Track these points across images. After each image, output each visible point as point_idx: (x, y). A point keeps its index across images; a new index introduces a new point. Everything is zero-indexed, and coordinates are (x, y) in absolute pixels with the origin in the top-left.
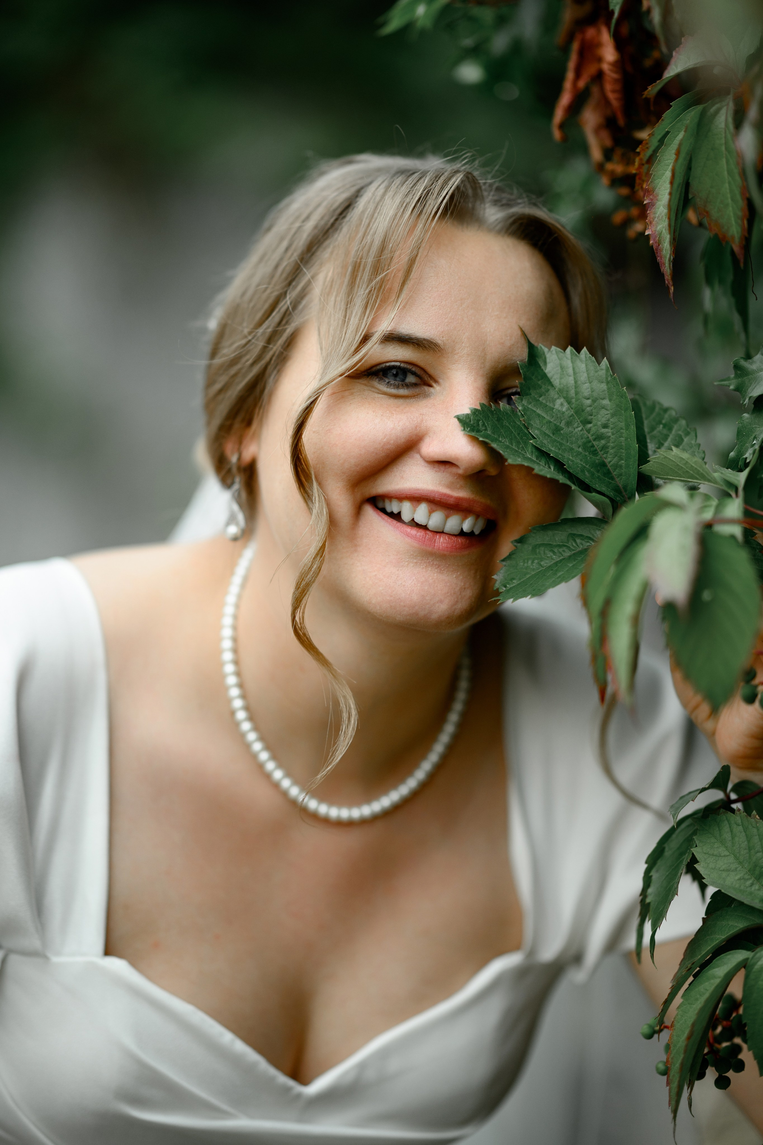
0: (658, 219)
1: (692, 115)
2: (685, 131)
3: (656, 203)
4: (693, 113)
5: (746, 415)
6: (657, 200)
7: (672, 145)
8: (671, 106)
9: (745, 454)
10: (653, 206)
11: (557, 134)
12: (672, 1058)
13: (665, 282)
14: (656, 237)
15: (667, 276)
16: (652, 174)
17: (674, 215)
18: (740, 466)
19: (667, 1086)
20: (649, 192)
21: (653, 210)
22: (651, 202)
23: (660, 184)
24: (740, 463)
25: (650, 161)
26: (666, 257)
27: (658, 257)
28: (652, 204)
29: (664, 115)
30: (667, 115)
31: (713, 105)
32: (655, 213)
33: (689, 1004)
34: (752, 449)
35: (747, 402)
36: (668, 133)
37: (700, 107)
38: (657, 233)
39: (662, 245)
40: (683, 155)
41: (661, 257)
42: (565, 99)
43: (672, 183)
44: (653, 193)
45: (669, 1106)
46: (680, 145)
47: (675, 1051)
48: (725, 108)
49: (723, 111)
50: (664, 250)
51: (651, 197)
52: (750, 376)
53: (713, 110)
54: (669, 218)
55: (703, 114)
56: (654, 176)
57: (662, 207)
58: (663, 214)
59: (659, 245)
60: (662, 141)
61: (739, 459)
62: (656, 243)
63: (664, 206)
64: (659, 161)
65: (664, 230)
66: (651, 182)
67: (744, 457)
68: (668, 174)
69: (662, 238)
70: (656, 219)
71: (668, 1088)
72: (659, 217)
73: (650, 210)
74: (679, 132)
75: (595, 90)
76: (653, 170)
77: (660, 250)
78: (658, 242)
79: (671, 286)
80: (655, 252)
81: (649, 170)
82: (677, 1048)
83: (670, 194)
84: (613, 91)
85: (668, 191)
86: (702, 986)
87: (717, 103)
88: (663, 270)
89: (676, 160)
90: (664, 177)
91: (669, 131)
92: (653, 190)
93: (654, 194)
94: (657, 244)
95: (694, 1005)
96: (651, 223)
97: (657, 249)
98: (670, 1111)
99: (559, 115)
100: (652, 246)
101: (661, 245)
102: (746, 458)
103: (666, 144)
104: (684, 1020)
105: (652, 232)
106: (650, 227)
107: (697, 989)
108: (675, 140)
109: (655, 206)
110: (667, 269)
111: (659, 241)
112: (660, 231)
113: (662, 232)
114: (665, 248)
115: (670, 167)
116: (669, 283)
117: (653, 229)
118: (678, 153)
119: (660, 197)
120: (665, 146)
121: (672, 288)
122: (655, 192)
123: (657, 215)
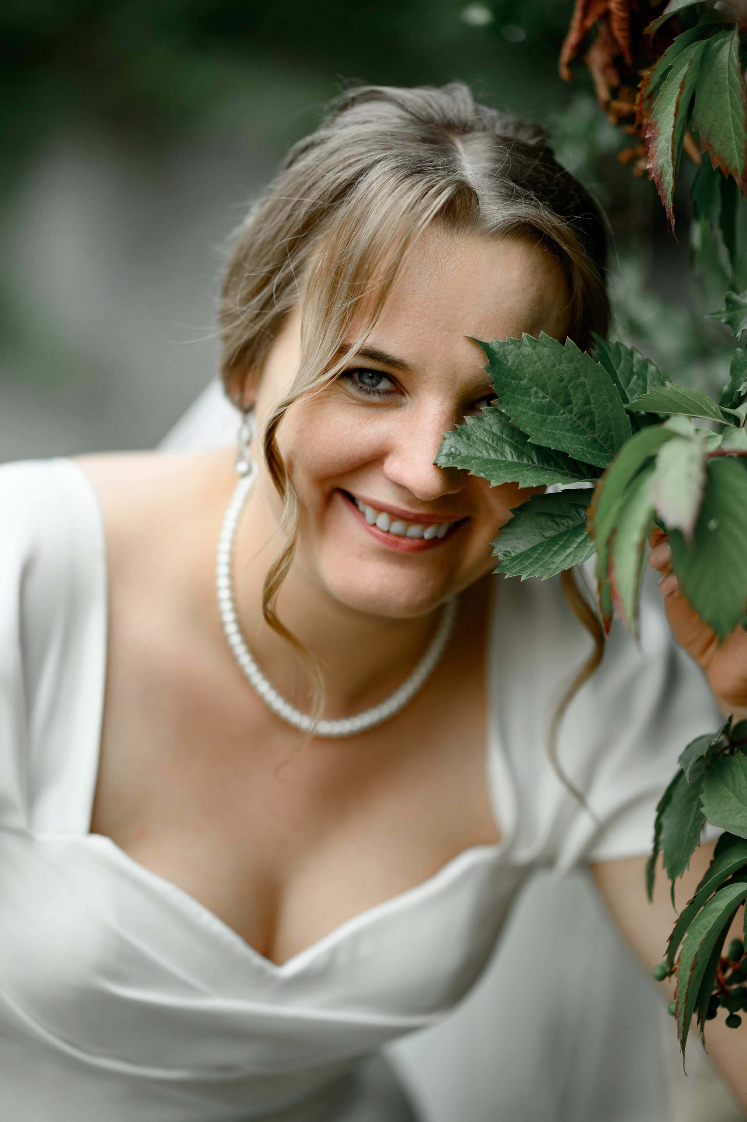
0: (659, 153)
1: (695, 50)
2: (689, 65)
3: (658, 137)
4: (696, 48)
5: (739, 349)
6: (659, 134)
7: (675, 80)
8: (674, 42)
9: (739, 388)
11: (564, 72)
12: (680, 992)
13: (666, 215)
14: (657, 170)
15: (669, 209)
16: (654, 108)
17: (677, 148)
18: (734, 400)
19: (676, 1019)
20: (651, 126)
21: (655, 144)
22: (653, 136)
23: (662, 118)
24: (734, 397)
25: (652, 96)
26: (667, 190)
27: (659, 190)
28: (653, 139)
29: (666, 51)
30: (670, 50)
31: (717, 40)
32: (656, 147)
33: (694, 938)
34: (745, 382)
35: (739, 335)
36: (670, 68)
37: (704, 42)
38: (658, 166)
39: (664, 179)
40: (687, 89)
41: (662, 191)
42: (573, 38)
43: (676, 116)
44: (655, 127)
45: (678, 1039)
46: (685, 78)
47: (682, 984)
48: (729, 42)
49: (727, 46)
51: (653, 131)
52: (743, 310)
53: (716, 44)
54: (672, 151)
55: (707, 48)
56: (656, 110)
57: (663, 141)
58: (665, 148)
59: (660, 179)
60: (664, 77)
61: (733, 393)
62: (657, 176)
63: (667, 140)
64: (662, 96)
65: (665, 163)
66: (654, 116)
67: (739, 391)
68: (672, 109)
69: (664, 172)
70: (658, 153)
71: (677, 1021)
72: (661, 150)
73: (652, 144)
74: (682, 66)
75: (602, 28)
76: (655, 104)
77: (661, 183)
78: (659, 175)
79: (673, 219)
80: (656, 185)
81: (650, 105)
82: (684, 981)
83: (674, 127)
84: (621, 30)
85: (672, 124)
86: (706, 919)
87: (721, 38)
88: (664, 203)
89: (680, 93)
90: (666, 111)
91: (672, 65)
92: (656, 124)
93: (656, 128)
94: (659, 178)
95: (698, 938)
96: (652, 157)
97: (658, 183)
98: (679, 1043)
99: (566, 53)
100: (653, 180)
101: (662, 179)
102: (740, 392)
103: (668, 78)
104: (689, 954)
105: (654, 166)
106: (651, 161)
107: (700, 923)
108: (678, 75)
109: (656, 140)
110: (668, 202)
111: (660, 175)
112: (662, 165)
113: (663, 166)
114: (666, 181)
115: (674, 101)
116: (671, 216)
117: (655, 163)
118: (682, 87)
119: (662, 131)
120: (667, 80)
121: (674, 221)
122: (657, 126)
123: (659, 149)
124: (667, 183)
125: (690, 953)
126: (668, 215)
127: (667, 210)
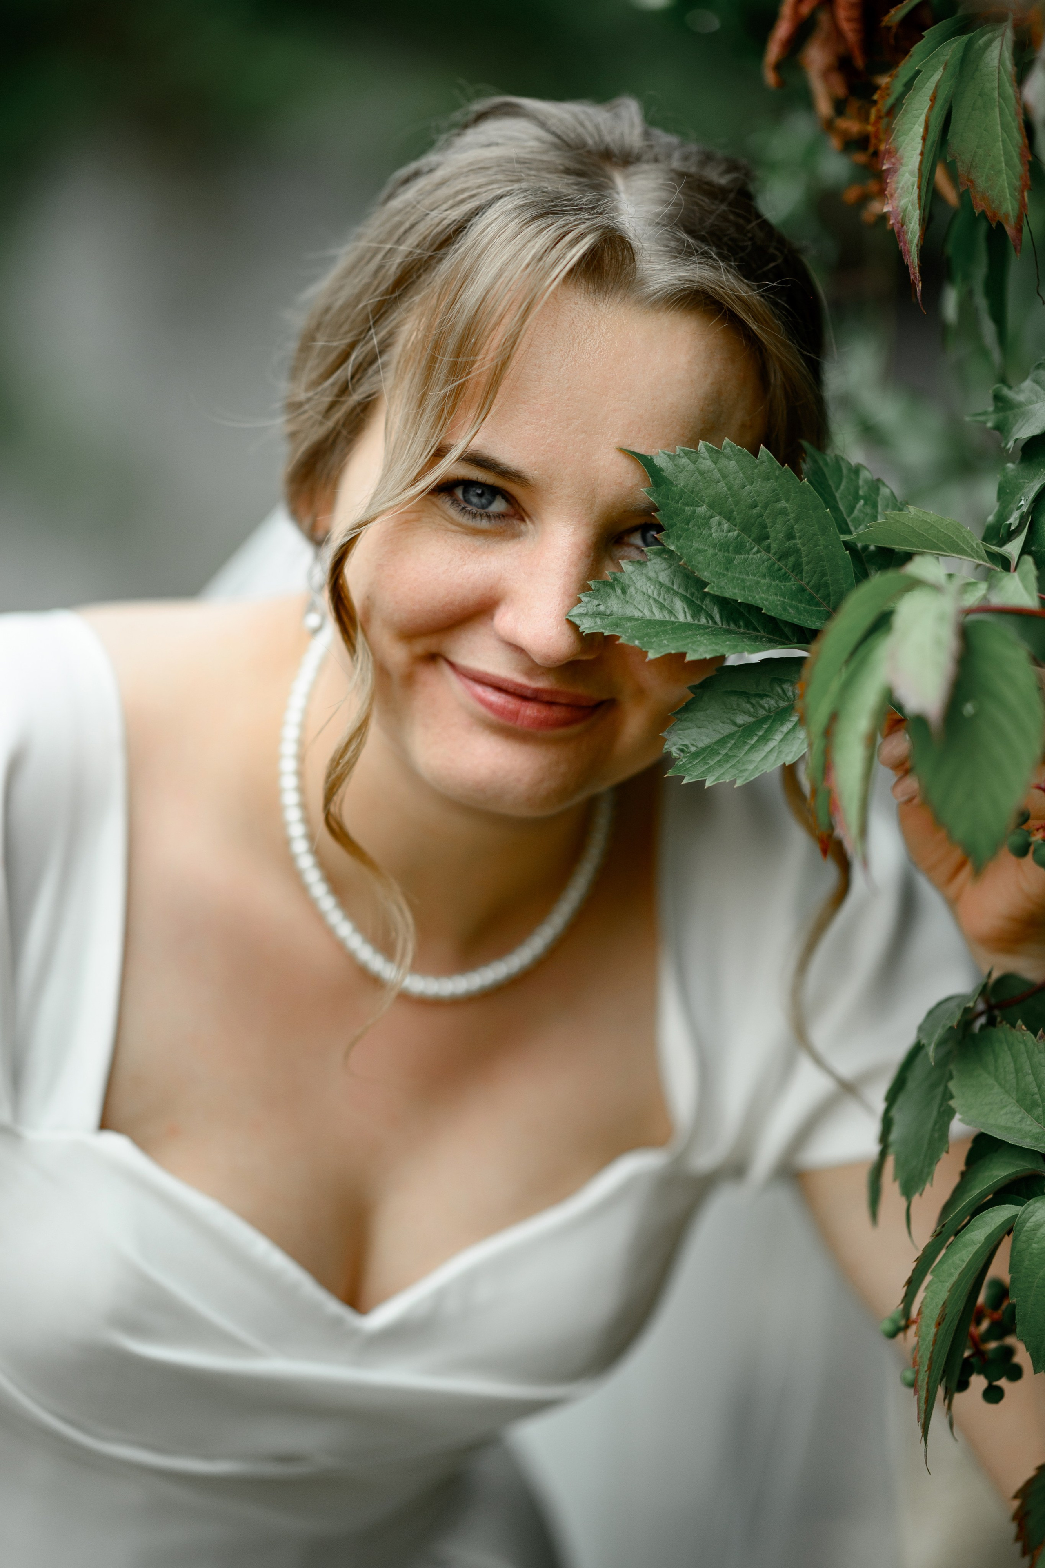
0: (901, 190)
1: (952, 49)
2: (944, 69)
3: (900, 168)
4: (954, 45)
5: (1010, 465)
6: (901, 164)
7: (924, 89)
8: (923, 37)
9: (1009, 519)
10: (895, 172)
11: (770, 78)
12: (921, 1357)
13: (910, 276)
14: (898, 215)
15: (913, 268)
16: (894, 129)
17: (926, 184)
18: (1002, 536)
19: (915, 1395)
20: (890, 153)
21: (895, 179)
22: (893, 167)
23: (905, 143)
24: (1002, 531)
25: (892, 112)
26: (911, 242)
27: (900, 242)
28: (893, 171)
29: (913, 49)
30: (918, 49)
31: (983, 35)
32: (898, 182)
33: (941, 1282)
34: (1018, 511)
35: (1011, 446)
36: (918, 72)
37: (965, 38)
38: (900, 209)
39: (907, 226)
40: (940, 102)
41: (905, 243)
42: (783, 30)
43: (924, 139)
44: (896, 154)
45: (919, 1422)
46: (937, 87)
47: (924, 1346)
48: (999, 39)
49: (996, 44)
50: (910, 233)
51: (893, 160)
52: (1017, 411)
53: (982, 41)
54: (919, 187)
55: (968, 46)
56: (898, 131)
57: (907, 174)
58: (909, 184)
59: (902, 226)
60: (909, 86)
61: (1001, 525)
62: (898, 223)
63: (912, 173)
64: (906, 112)
65: (910, 205)
66: (894, 139)
67: (1008, 522)
68: (919, 129)
69: (907, 216)
70: (899, 191)
71: (916, 1397)
72: (903, 187)
73: (891, 178)
74: (934, 71)
75: (824, 18)
76: (896, 124)
77: (903, 232)
78: (901, 222)
79: (919, 282)
80: (897, 235)
81: (889, 125)
82: (927, 1342)
83: (922, 154)
84: (849, 20)
85: (919, 151)
86: (958, 1256)
87: (988, 33)
88: (907, 260)
89: (931, 108)
90: (912, 133)
91: (920, 69)
92: (897, 150)
93: (897, 156)
94: (900, 225)
95: (947, 1282)
96: (892, 196)
97: (899, 232)
98: (920, 1427)
99: (774, 51)
100: (893, 230)
101: (905, 226)
102: (1010, 524)
103: (915, 87)
104: (934, 1304)
105: (893, 208)
106: (890, 201)
107: (950, 1261)
108: (928, 83)
109: (897, 173)
110: (913, 259)
111: (902, 220)
112: (905, 207)
113: (907, 208)
114: (911, 229)
115: (922, 118)
116: (916, 278)
117: (895, 204)
118: (934, 99)
119: (905, 160)
120: (913, 90)
121: (920, 285)
122: (898, 154)
123: (901, 185)
124: (912, 232)
125: (936, 1303)
126: (912, 277)
127: (911, 270)
